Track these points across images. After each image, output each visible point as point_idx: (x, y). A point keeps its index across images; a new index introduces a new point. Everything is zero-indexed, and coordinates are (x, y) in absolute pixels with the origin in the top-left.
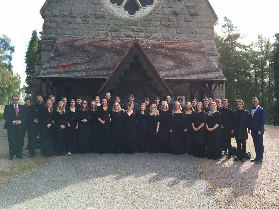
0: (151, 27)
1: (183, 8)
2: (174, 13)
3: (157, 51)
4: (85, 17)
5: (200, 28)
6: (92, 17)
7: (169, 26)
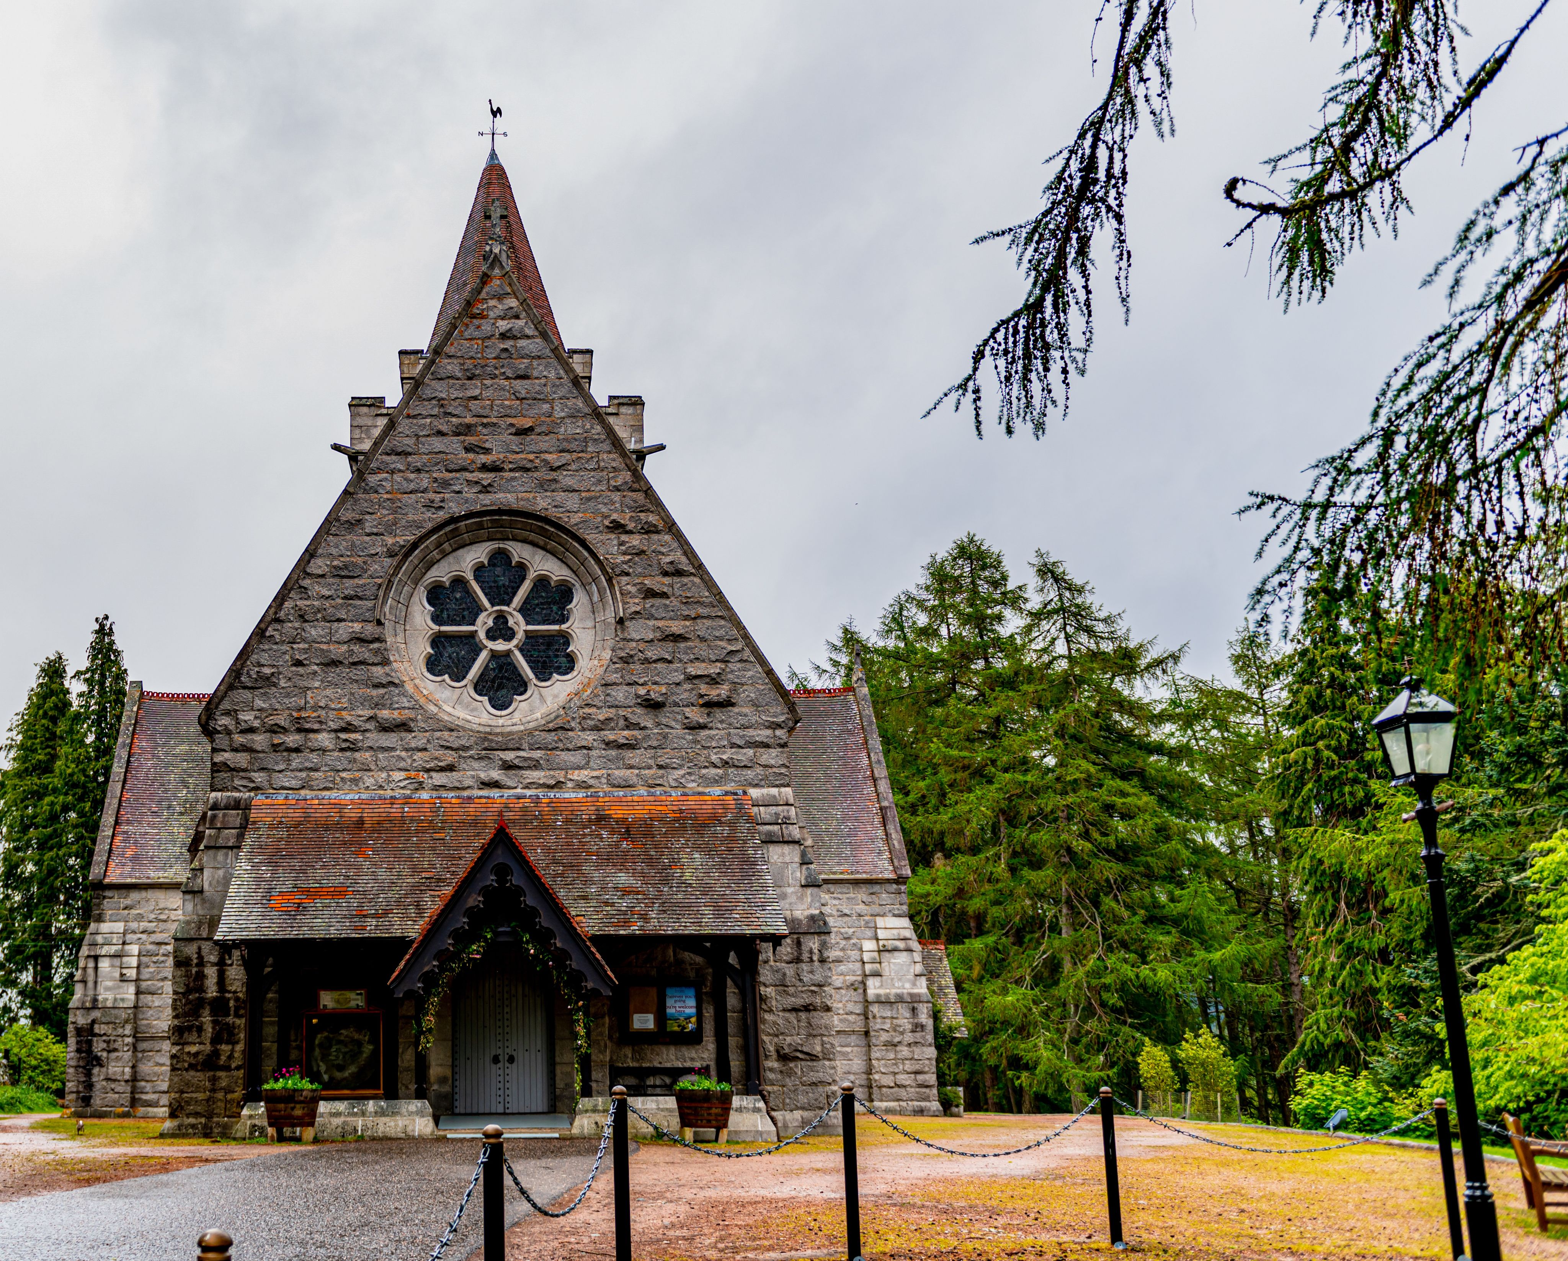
0: (568, 750)
1: (678, 684)
2: (647, 700)
3: (584, 835)
4: (343, 730)
5: (740, 747)
6: (368, 726)
7: (631, 747)
